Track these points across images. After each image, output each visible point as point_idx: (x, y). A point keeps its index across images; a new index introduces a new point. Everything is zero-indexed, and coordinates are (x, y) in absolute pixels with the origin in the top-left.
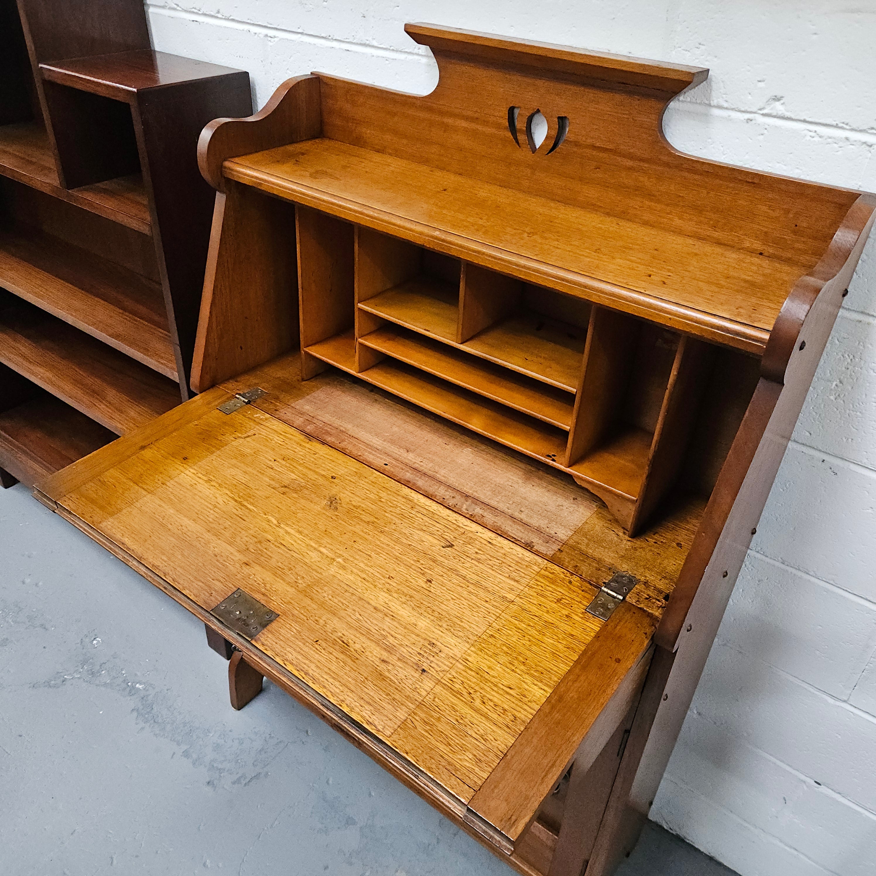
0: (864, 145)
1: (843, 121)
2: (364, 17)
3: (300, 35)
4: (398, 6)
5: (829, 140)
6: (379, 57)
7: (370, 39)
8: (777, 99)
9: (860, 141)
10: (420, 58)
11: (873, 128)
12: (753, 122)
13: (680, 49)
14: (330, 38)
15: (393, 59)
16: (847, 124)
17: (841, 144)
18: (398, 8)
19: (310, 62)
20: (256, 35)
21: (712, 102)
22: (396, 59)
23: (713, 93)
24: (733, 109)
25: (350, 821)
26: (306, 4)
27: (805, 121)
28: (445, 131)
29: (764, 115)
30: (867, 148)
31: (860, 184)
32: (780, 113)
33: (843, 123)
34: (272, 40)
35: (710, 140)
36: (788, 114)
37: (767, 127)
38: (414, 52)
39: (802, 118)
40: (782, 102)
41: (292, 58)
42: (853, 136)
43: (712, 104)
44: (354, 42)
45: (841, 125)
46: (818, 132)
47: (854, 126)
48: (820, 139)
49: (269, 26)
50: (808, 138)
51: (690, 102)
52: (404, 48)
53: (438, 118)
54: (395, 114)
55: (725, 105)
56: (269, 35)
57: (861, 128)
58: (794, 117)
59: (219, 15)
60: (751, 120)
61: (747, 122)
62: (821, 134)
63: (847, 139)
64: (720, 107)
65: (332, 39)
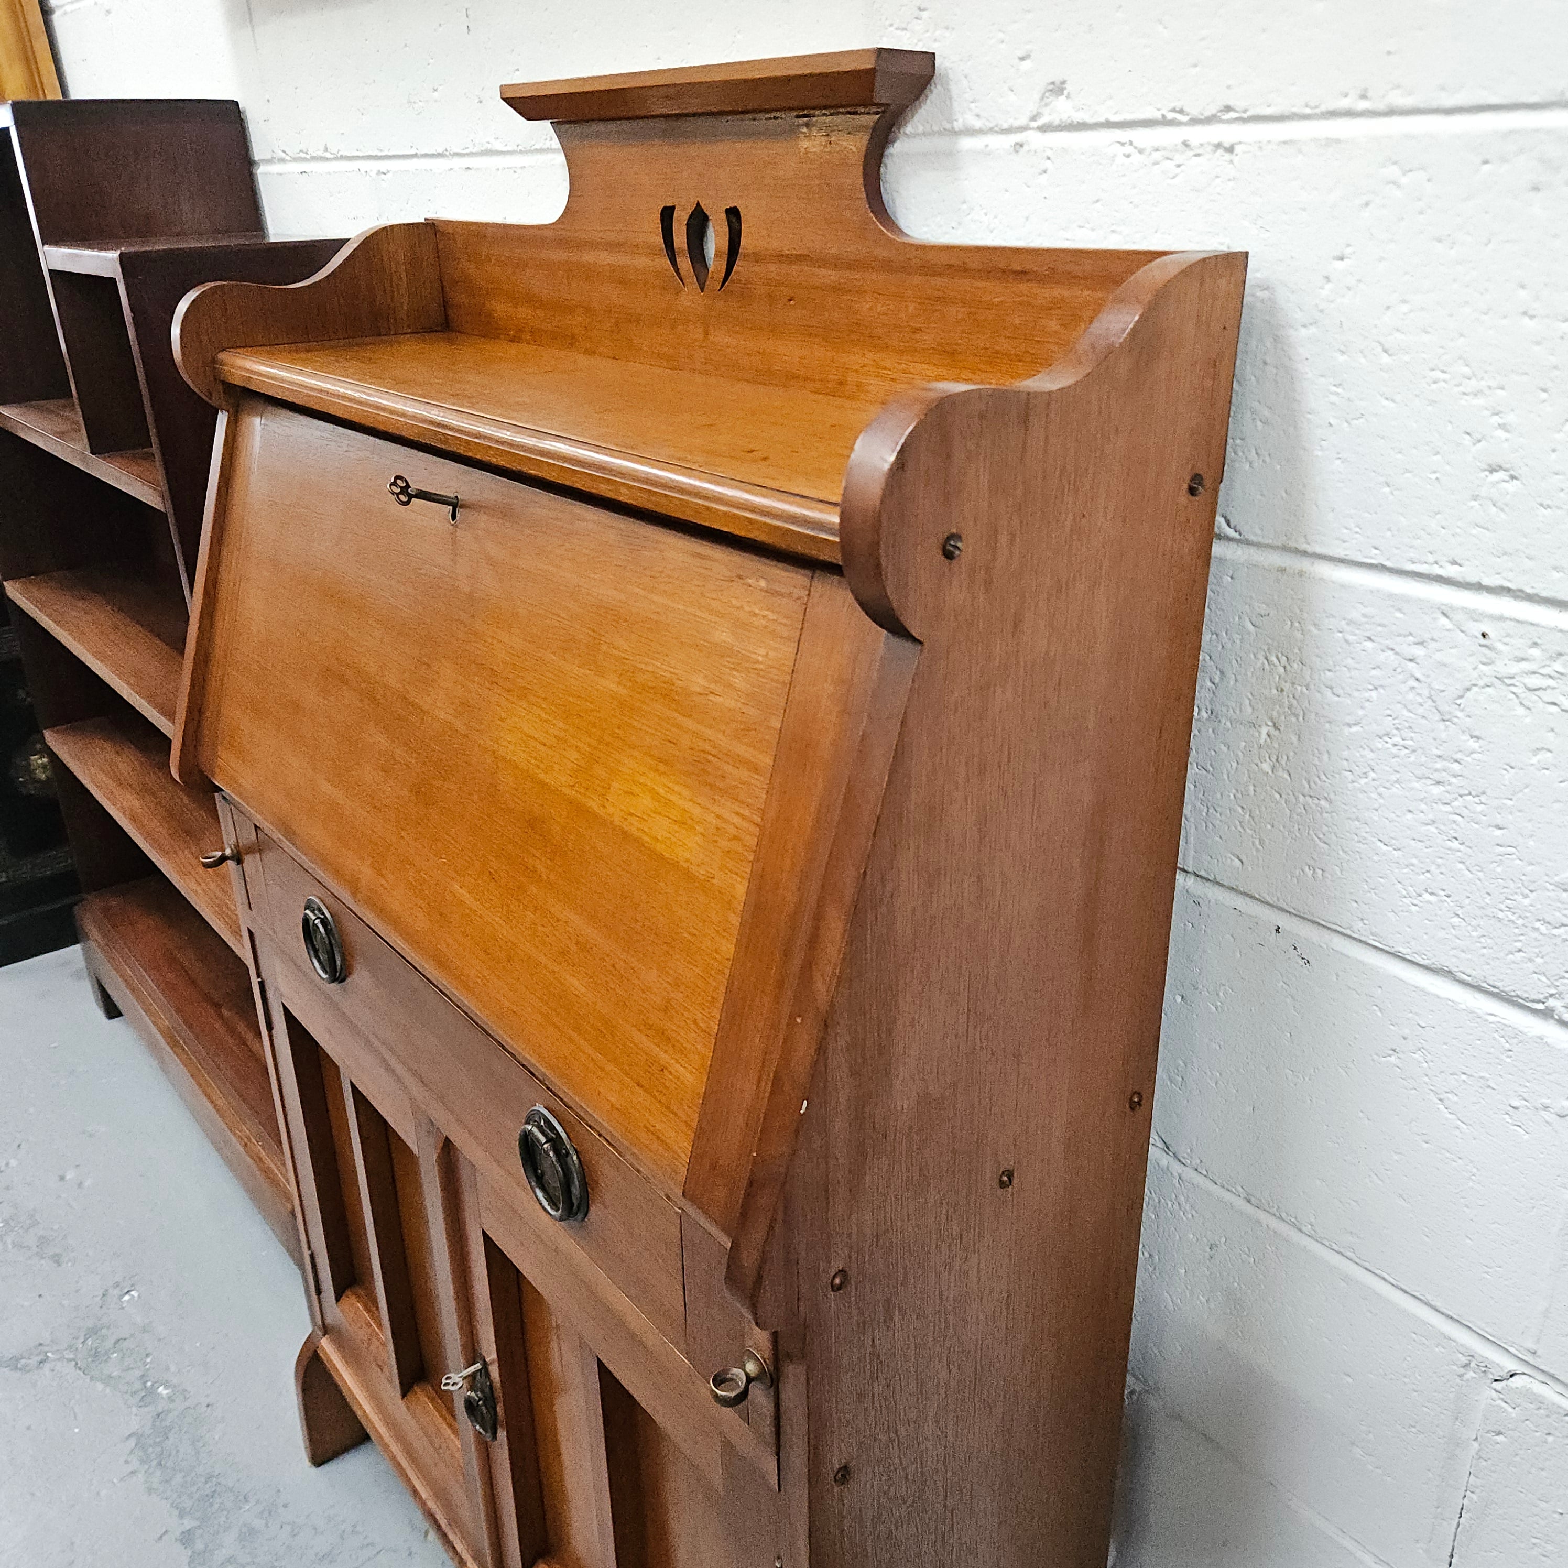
0: (1219, 151)
1: (1172, 105)
3: (414, 159)
5: (1157, 156)
7: (492, 139)
8: (1057, 89)
9: (1209, 143)
11: (1228, 109)
12: (1026, 148)
13: (891, 29)
16: (1181, 111)
17: (1178, 158)
20: (368, 175)
21: (956, 125)
23: (955, 104)
24: (991, 130)
26: (415, 102)
27: (1109, 125)
29: (1044, 129)
30: (1228, 156)
32: (1066, 118)
33: (1174, 110)
34: (386, 177)
35: (964, 206)
36: (1078, 117)
37: (1049, 153)
39: (1104, 119)
40: (1065, 93)
42: (1198, 135)
43: (957, 129)
45: (1170, 116)
46: (1135, 141)
47: (1195, 112)
48: (1142, 157)
49: (379, 154)
50: (1121, 159)
51: (924, 134)
53: (576, 257)
55: (978, 124)
56: (381, 171)
57: (1208, 113)
58: (1089, 120)
60: (1021, 146)
61: (1017, 152)
62: (1140, 146)
63: (1186, 144)
64: (971, 132)
65: (450, 154)
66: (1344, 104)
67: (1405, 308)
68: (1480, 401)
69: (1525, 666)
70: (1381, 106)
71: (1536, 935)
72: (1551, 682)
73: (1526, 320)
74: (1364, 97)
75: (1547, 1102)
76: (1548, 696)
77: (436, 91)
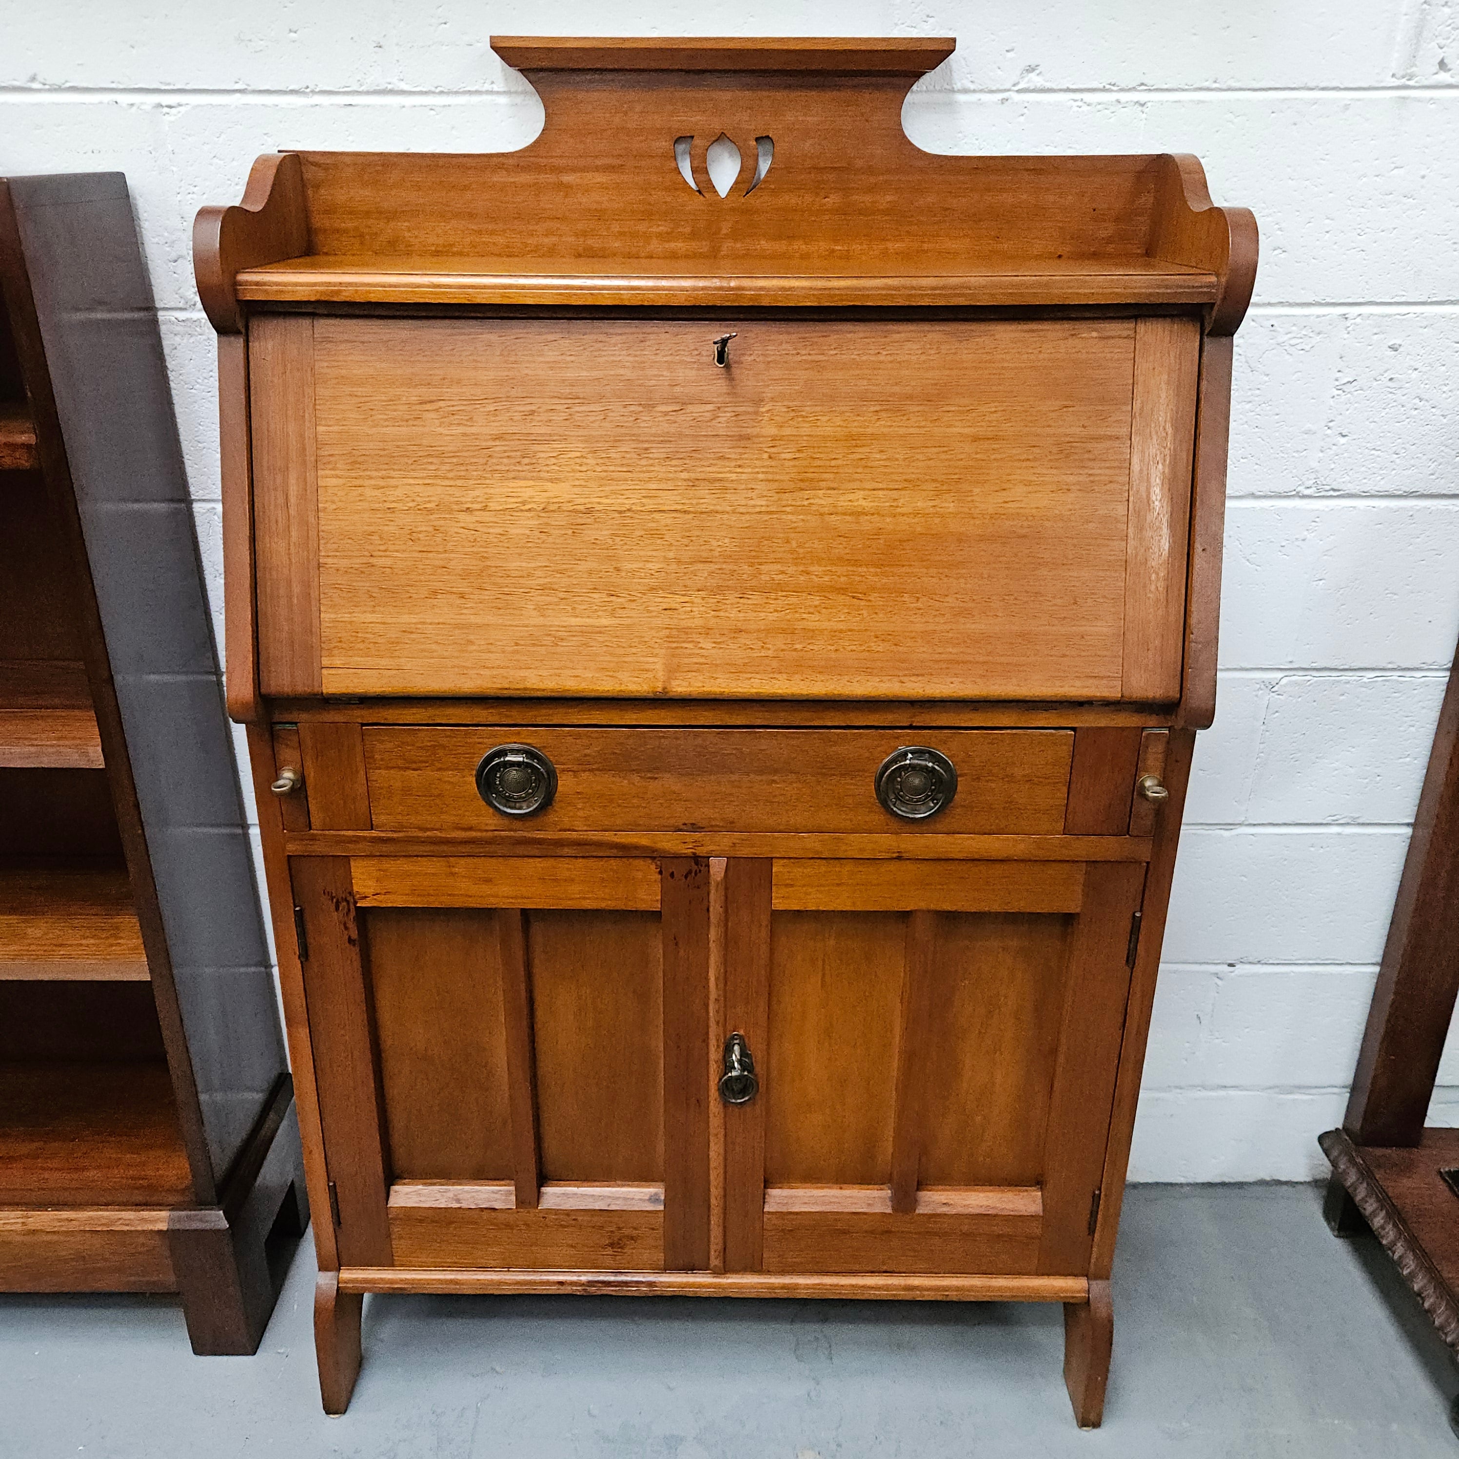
0: (1137, 105)
1: (1110, 82)
2: (380, 47)
3: (237, 95)
4: (445, 23)
5: (1099, 107)
6: (415, 107)
7: (395, 80)
8: (1031, 69)
9: (1131, 101)
10: (494, 97)
11: (1142, 84)
12: (1009, 102)
13: (903, 26)
14: (308, 90)
15: (444, 106)
16: (1114, 85)
17: (1113, 109)
18: (444, 26)
19: (265, 137)
20: (134, 108)
21: (955, 86)
22: (449, 106)
23: (955, 75)
24: (981, 91)
26: (250, 40)
27: (1068, 90)
28: (566, 196)
29: (1018, 91)
30: (1140, 108)
32: (1038, 85)
33: (1110, 84)
34: (174, 111)
35: (960, 135)
36: (1048, 85)
37: (1026, 105)
38: (484, 89)
39: (1065, 87)
40: (1037, 72)
41: (223, 136)
42: (1124, 97)
43: (956, 89)
44: (360, 90)
45: (1108, 87)
46: (1085, 99)
47: (1123, 86)
48: (1089, 108)
49: (163, 87)
50: (1075, 109)
51: (927, 91)
52: (464, 85)
53: (552, 178)
54: (466, 188)
55: (972, 87)
56: (164, 104)
57: (1130, 86)
58: (1055, 87)
59: (35, 85)
60: (1006, 100)
61: (1003, 103)
62: (1088, 101)
63: (1118, 101)
64: (966, 91)
65: (313, 92)
66: (1206, 84)
67: (1235, 179)
68: (1270, 219)
69: (1289, 336)
70: (1224, 87)
71: (1293, 459)
72: (1301, 340)
73: (1290, 181)
74: (1215, 82)
75: (1297, 536)
76: (1299, 347)
77: (295, 32)
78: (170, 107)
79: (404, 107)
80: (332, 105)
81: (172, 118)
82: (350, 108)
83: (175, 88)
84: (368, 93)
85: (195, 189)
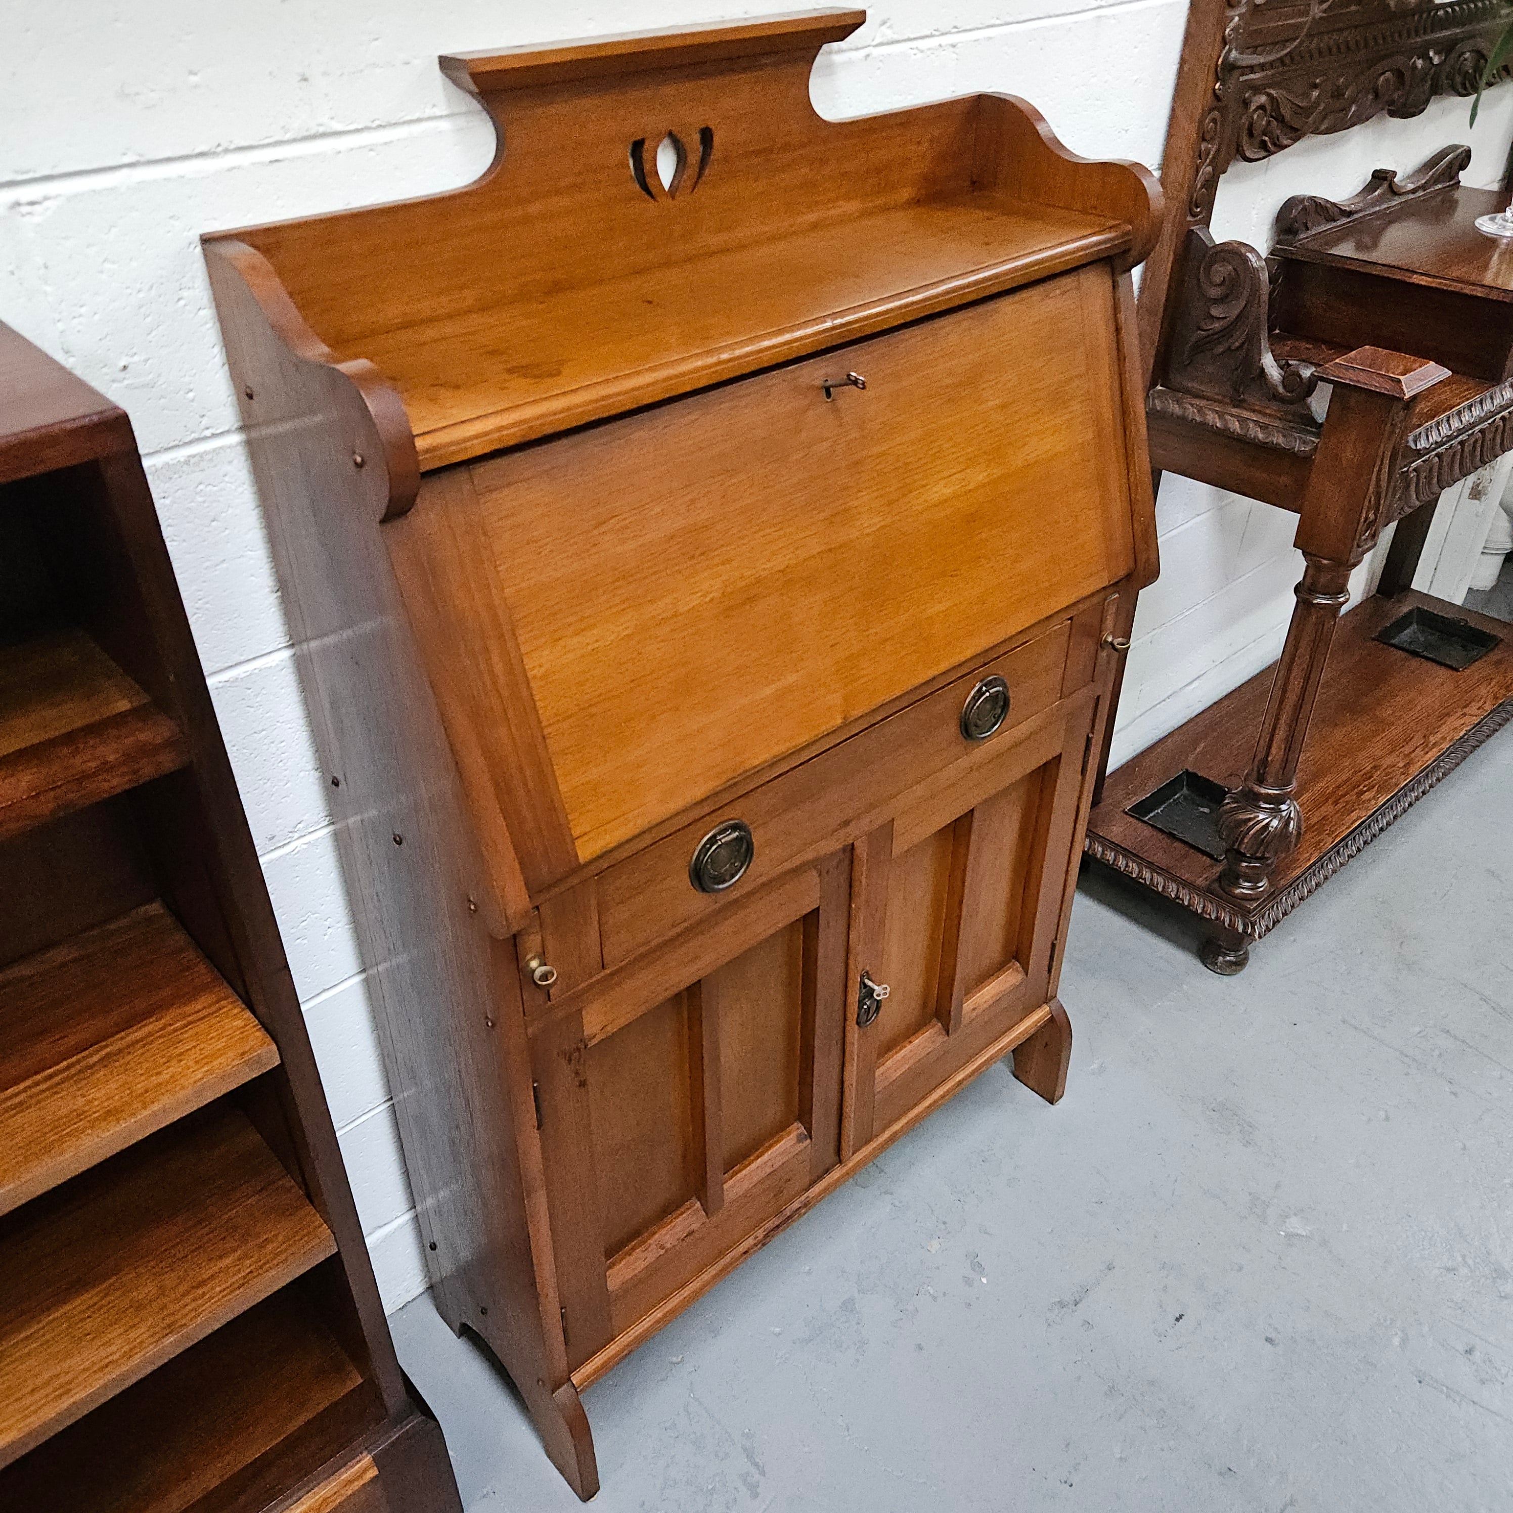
0: (951, 47)
1: (935, 27)
2: (306, 80)
3: (125, 171)
4: (376, 39)
5: (928, 53)
6: (352, 149)
7: (326, 120)
9: (948, 44)
10: (436, 123)
11: (955, 27)
12: (871, 57)
14: (220, 149)
15: (386, 143)
16: (937, 30)
17: (937, 53)
18: (376, 43)
22: (391, 142)
24: (851, 50)
25: (848, 1306)
26: (137, 94)
28: (532, 229)
29: (876, 46)
30: (953, 49)
31: (953, 89)
32: (889, 38)
33: (935, 30)
34: (37, 208)
35: (837, 95)
36: (896, 37)
37: (881, 58)
38: (426, 115)
39: (906, 37)
40: (888, 24)
42: (943, 40)
44: (285, 139)
45: (934, 32)
46: (921, 47)
47: (944, 31)
48: (922, 55)
49: (20, 177)
50: (914, 57)
52: (403, 114)
53: (517, 211)
56: (23, 201)
57: (947, 30)
58: (900, 38)
60: (869, 56)
61: (866, 59)
63: (940, 46)
64: (840, 52)
65: (227, 151)
66: (992, 22)
70: (1003, 22)
74: (998, 18)
77: (195, 74)
78: (32, 203)
79: (340, 152)
80: (253, 164)
81: (36, 219)
82: (277, 164)
83: (37, 175)
84: (294, 140)
85: (83, 310)
